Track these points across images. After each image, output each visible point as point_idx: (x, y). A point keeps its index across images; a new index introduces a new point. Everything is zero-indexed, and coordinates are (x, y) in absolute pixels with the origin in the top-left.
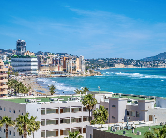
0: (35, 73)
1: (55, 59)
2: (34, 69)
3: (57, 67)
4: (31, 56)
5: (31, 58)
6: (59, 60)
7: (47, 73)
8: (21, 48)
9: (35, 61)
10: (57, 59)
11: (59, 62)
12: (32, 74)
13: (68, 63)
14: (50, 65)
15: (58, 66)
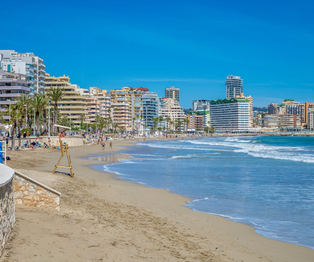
0: (245, 128)
1: (290, 107)
2: (243, 123)
3: (292, 120)
4: (238, 100)
5: (238, 103)
6: (299, 108)
7: (274, 130)
8: (233, 90)
9: (245, 108)
10: (295, 107)
11: (299, 112)
12: (239, 131)
13: (309, 113)
14: (280, 117)
15: (294, 119)
